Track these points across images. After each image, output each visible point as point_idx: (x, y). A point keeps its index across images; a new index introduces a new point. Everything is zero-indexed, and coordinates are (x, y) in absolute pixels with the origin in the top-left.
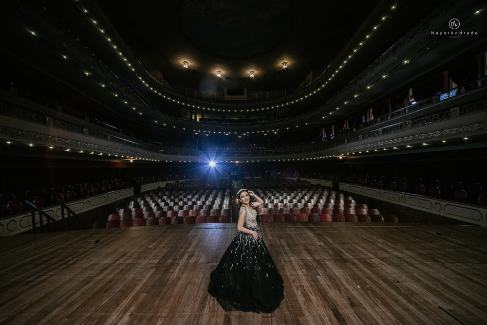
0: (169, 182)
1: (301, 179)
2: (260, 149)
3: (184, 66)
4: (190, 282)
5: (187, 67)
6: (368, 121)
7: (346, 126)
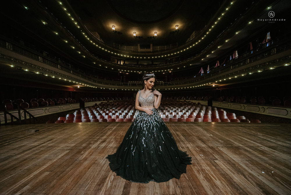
0: (103, 102)
1: (187, 101)
2: (160, 82)
4: (94, 163)
5: (114, 29)
6: (234, 58)
7: (218, 64)
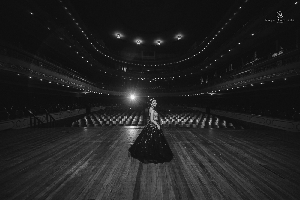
0: (107, 107)
1: (187, 107)
2: (162, 89)
3: (118, 37)
4: (120, 150)
5: (119, 38)
6: (229, 71)
7: (216, 75)
